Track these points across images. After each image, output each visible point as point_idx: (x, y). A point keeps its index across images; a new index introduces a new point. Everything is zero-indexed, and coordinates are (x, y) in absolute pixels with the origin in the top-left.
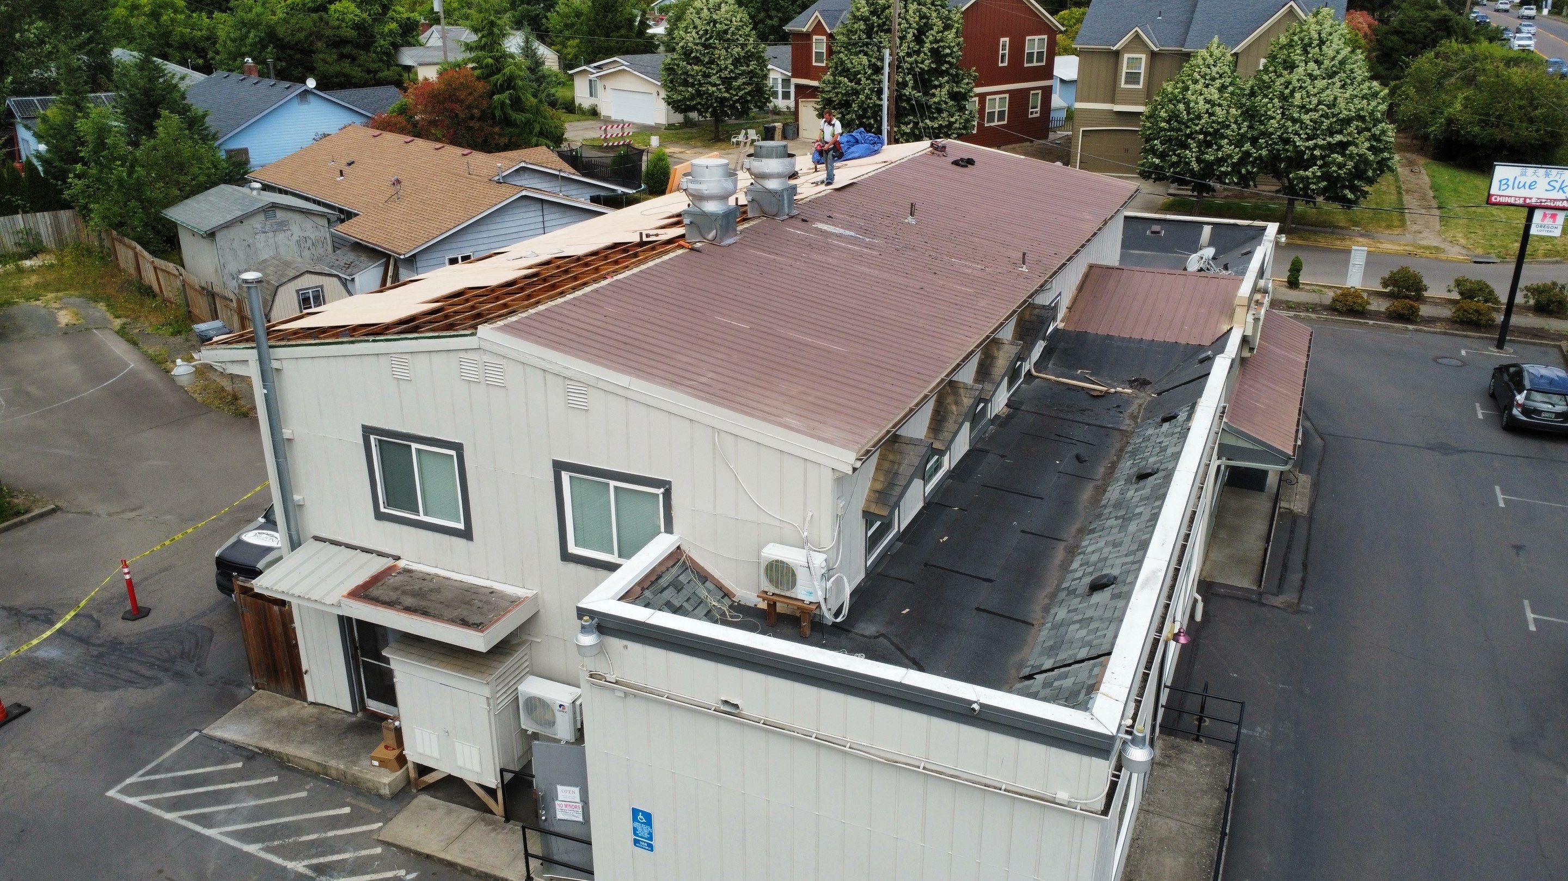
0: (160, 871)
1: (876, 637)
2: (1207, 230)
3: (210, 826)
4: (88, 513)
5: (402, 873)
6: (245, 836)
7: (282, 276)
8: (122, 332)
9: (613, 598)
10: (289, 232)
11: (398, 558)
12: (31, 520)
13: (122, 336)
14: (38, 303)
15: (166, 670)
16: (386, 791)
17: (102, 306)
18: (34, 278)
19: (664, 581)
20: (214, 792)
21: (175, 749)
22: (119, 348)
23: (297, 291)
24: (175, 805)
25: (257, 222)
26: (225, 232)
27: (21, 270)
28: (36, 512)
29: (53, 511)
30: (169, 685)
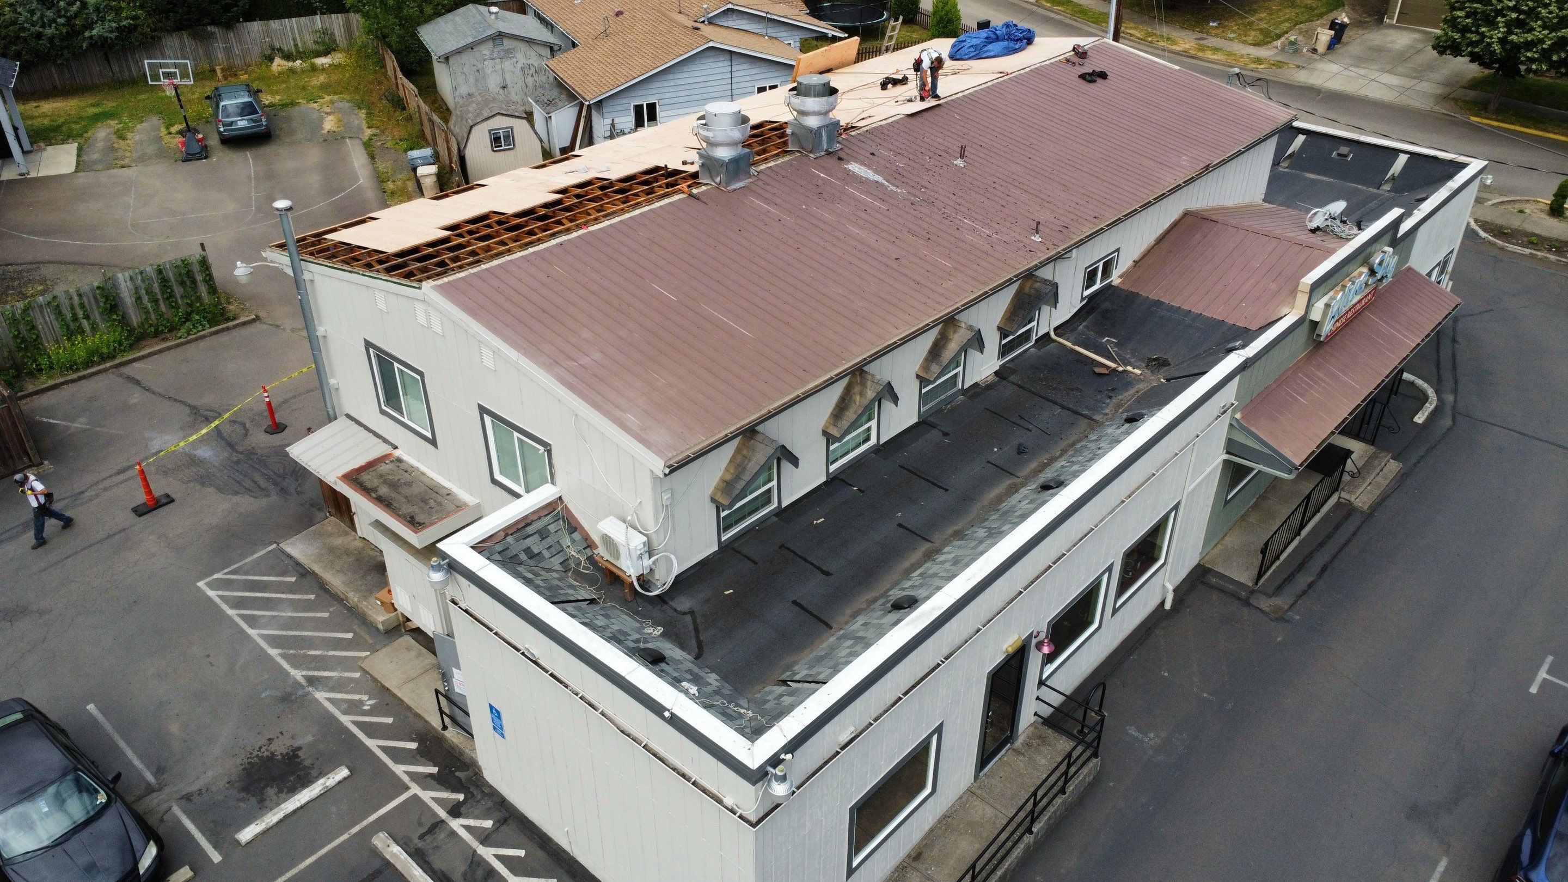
0: (208, 656)
1: (685, 613)
2: (1403, 159)
3: (252, 626)
4: (277, 326)
5: (365, 697)
6: (274, 641)
7: (478, 115)
8: (367, 145)
9: (467, 544)
10: (515, 60)
11: (396, 448)
12: (235, 327)
13: (366, 149)
14: (315, 105)
15: (276, 484)
16: (380, 627)
17: (362, 114)
18: (322, 78)
19: (530, 530)
20: (268, 598)
21: (255, 556)
22: (358, 160)
23: (490, 131)
24: (238, 603)
25: (486, 50)
26: (457, 57)
27: (314, 68)
28: (242, 319)
29: (253, 321)
30: (274, 498)
